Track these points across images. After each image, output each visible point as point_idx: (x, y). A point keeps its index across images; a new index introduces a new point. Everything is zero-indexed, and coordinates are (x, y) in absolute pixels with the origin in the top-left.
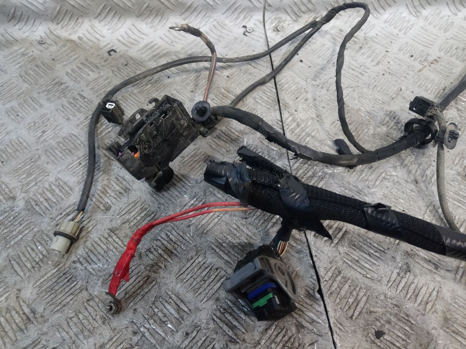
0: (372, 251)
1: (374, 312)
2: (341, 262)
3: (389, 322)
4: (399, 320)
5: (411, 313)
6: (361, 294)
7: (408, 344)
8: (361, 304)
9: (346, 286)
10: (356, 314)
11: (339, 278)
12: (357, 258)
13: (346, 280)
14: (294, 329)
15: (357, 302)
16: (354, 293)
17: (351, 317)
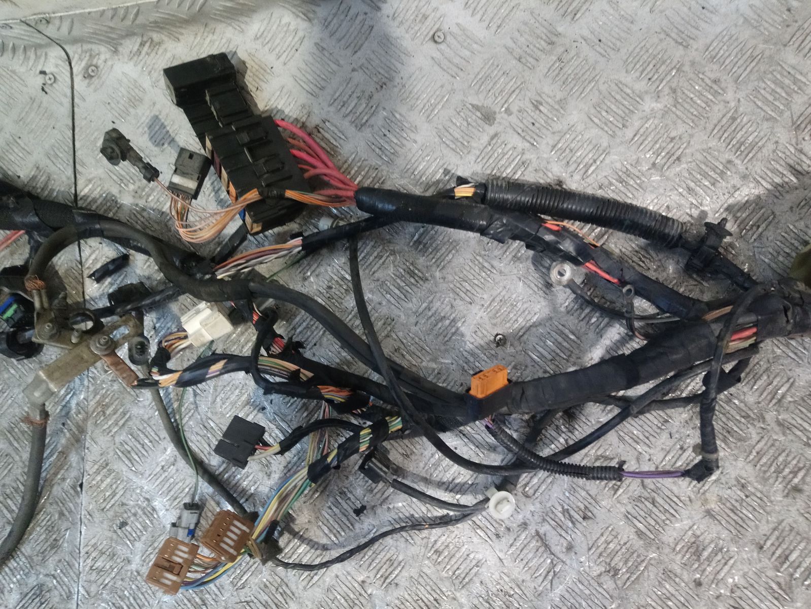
0: (146, 441)
1: (126, 505)
2: (112, 454)
3: (135, 515)
4: (145, 513)
5: (157, 508)
6: (121, 487)
7: (143, 535)
8: (116, 498)
9: (109, 480)
10: (108, 507)
11: (105, 470)
12: (129, 449)
13: (110, 471)
14: (57, 516)
15: (114, 494)
16: (114, 487)
17: (103, 510)
